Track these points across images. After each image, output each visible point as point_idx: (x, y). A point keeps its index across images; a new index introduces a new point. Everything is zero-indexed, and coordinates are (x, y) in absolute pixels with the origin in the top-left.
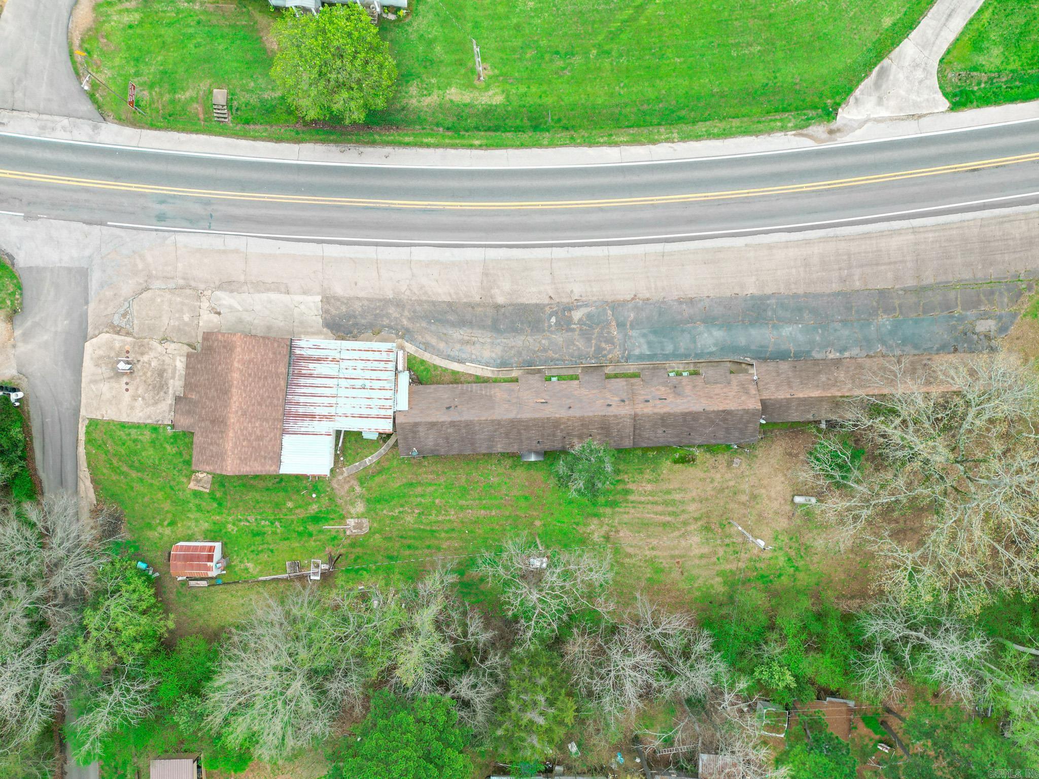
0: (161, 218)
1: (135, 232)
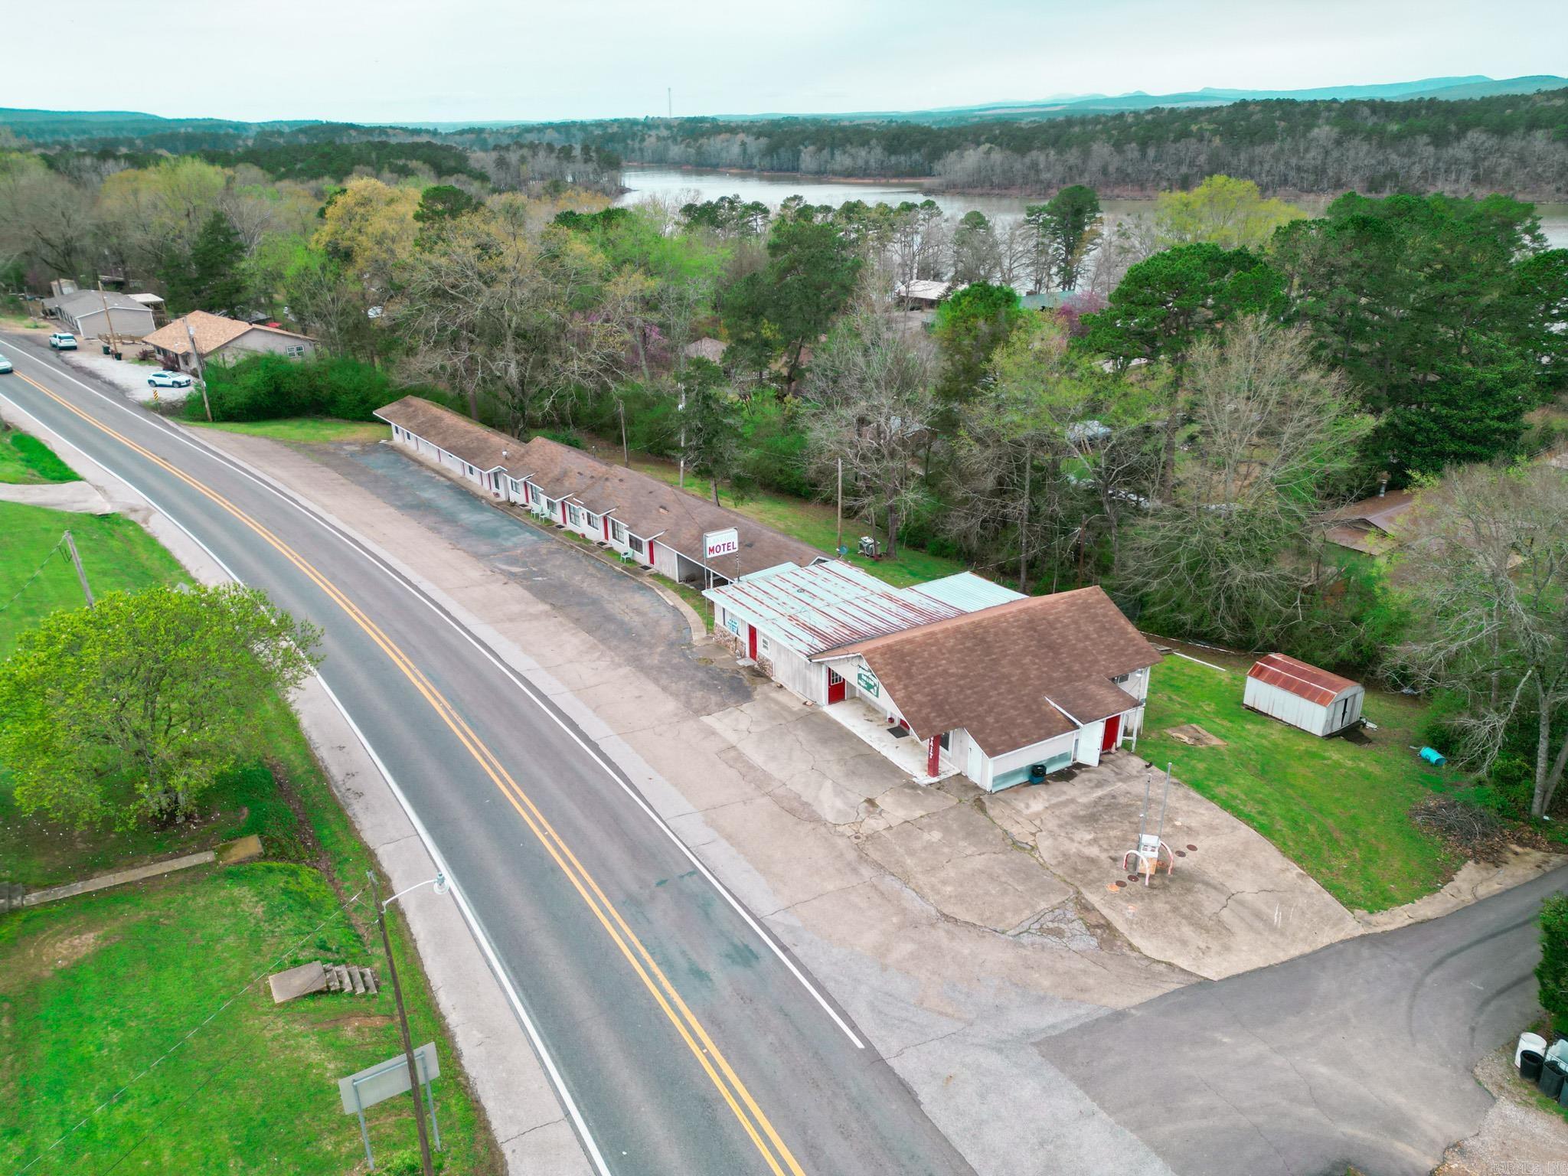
0: (745, 955)
1: (830, 986)
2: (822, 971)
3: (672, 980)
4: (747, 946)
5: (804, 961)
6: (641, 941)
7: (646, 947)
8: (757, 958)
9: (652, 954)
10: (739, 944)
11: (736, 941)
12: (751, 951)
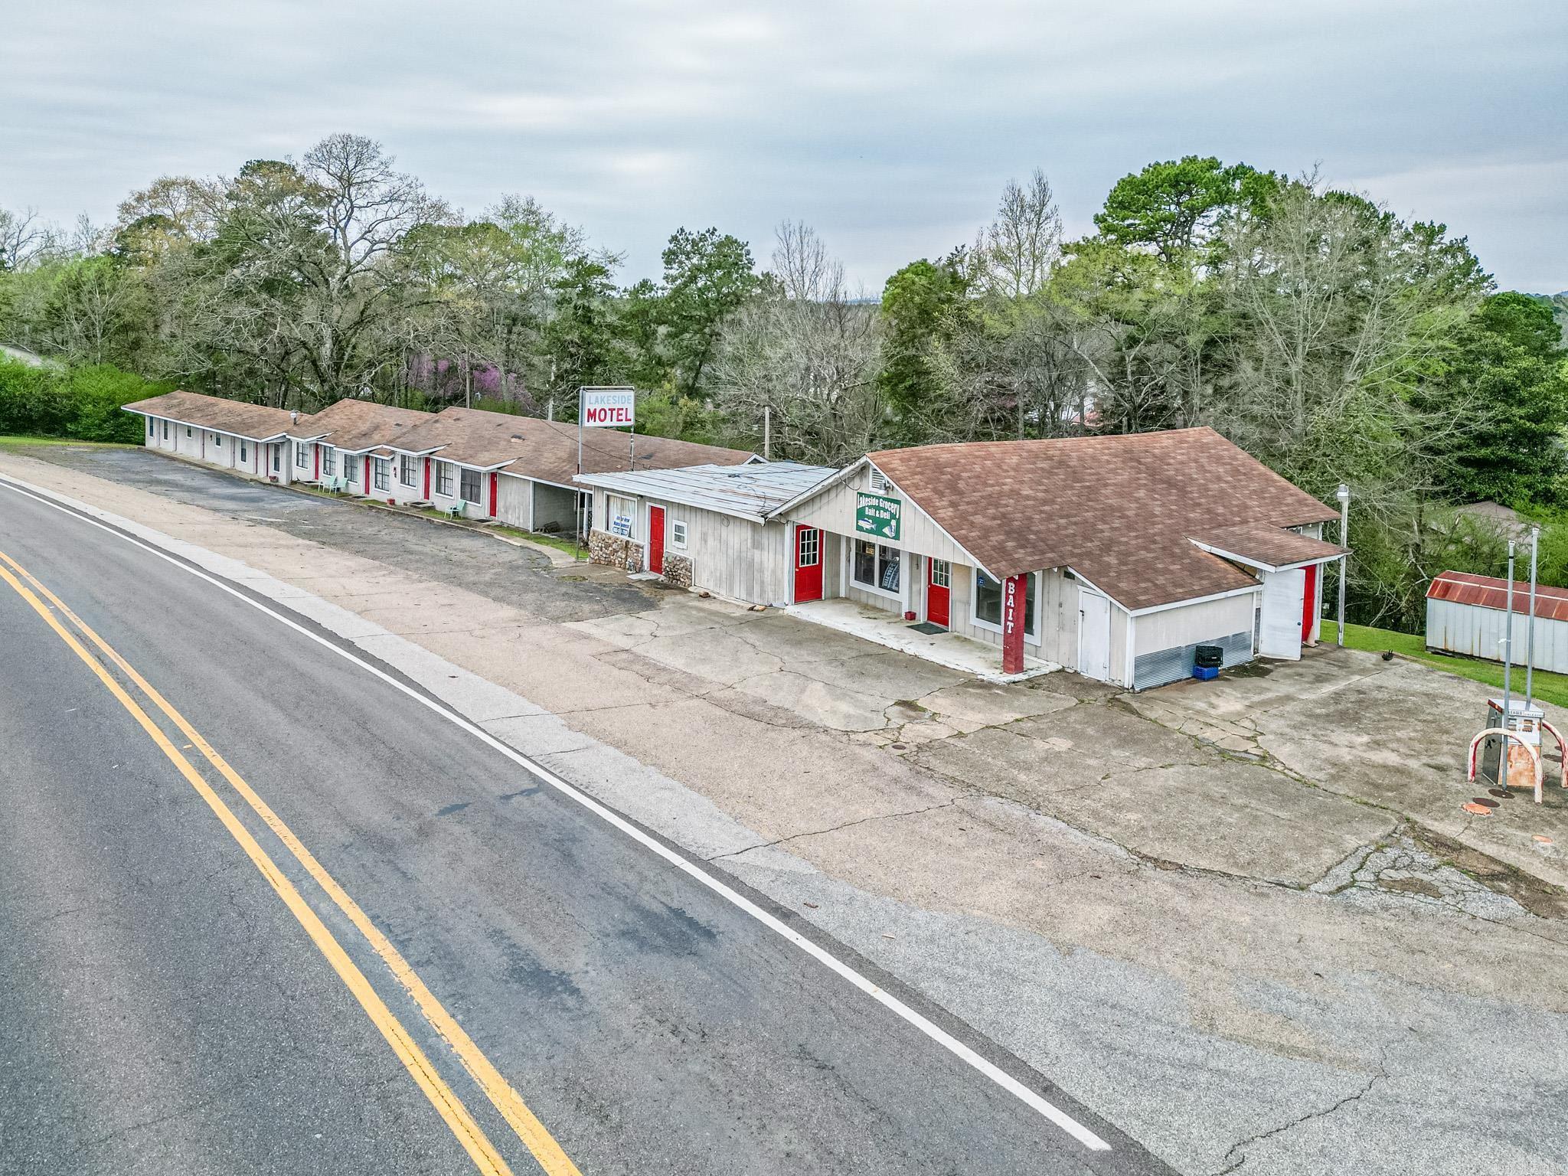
2: (901, 959)
3: (455, 1000)
4: (679, 914)
5: (843, 937)
6: (374, 918)
7: (387, 929)
8: (709, 934)
9: (402, 945)
10: (656, 907)
11: (647, 902)
12: (692, 923)
